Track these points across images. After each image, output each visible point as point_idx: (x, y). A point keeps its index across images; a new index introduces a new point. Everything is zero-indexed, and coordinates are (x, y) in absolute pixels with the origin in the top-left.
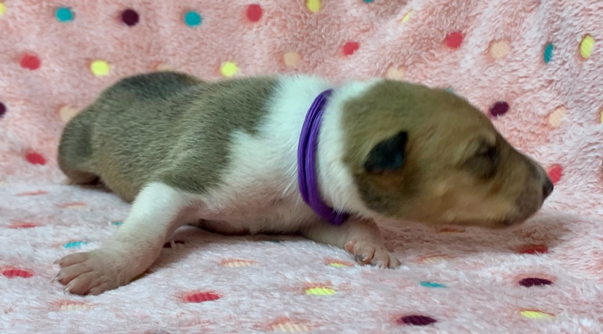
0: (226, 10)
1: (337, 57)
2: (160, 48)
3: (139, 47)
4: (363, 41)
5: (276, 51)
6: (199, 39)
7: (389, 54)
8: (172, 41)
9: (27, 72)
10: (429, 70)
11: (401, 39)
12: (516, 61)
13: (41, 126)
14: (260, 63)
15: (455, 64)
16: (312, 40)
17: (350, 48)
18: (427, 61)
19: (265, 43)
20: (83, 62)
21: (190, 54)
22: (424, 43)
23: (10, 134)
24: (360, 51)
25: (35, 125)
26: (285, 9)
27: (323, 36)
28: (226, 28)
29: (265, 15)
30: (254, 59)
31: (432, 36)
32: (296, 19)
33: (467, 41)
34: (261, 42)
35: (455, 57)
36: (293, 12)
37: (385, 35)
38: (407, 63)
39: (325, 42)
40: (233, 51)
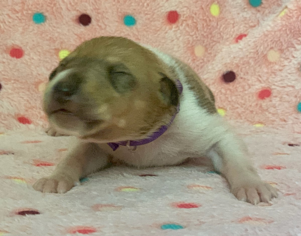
0: (153, 15)
1: (231, 45)
5: (189, 45)
9: (15, 60)
13: (26, 98)
14: (178, 54)
16: (214, 37)
19: (181, 39)
20: (53, 51)
26: (196, 14)
27: (222, 34)
28: (153, 28)
30: (173, 51)
32: (203, 22)
34: (178, 39)
36: (201, 17)
39: (223, 37)
40: (159, 46)
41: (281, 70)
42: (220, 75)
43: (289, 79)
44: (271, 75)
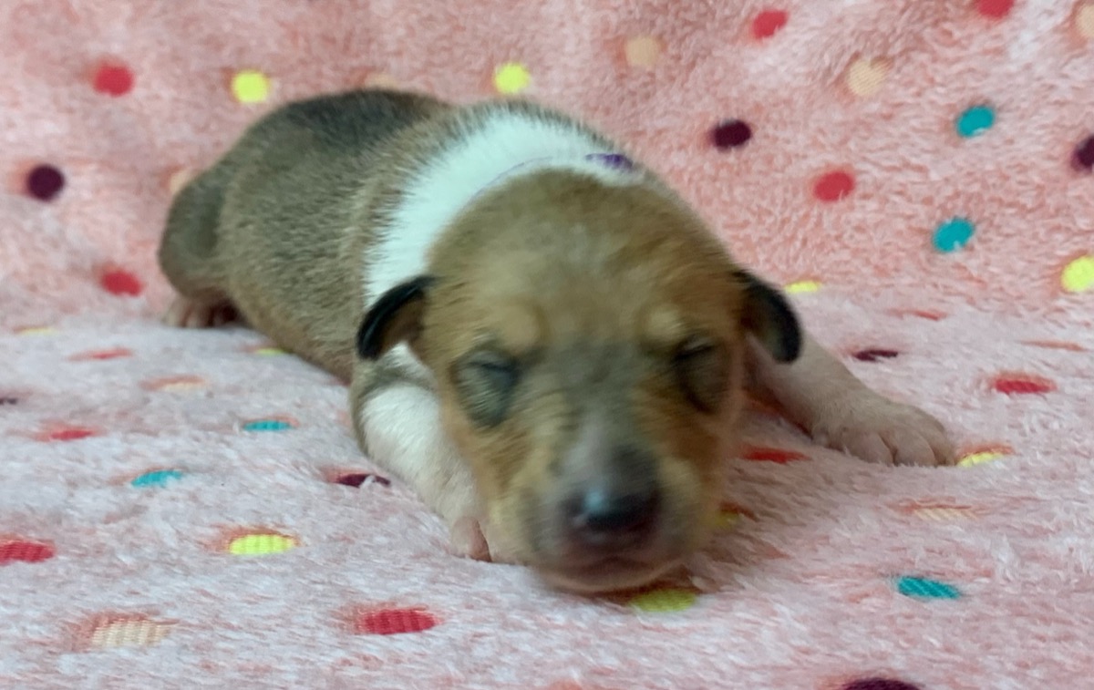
1: (739, 43)
2: (370, 41)
3: (328, 39)
4: (795, 7)
5: (609, 36)
6: (450, 18)
7: (853, 33)
8: (395, 25)
9: (108, 102)
10: (939, 66)
13: (132, 216)
14: (574, 63)
15: (999, 52)
16: (686, 10)
17: (768, 24)
18: (936, 47)
19: (585, 20)
20: (216, 76)
21: (431, 51)
22: (929, 8)
23: (72, 234)
24: (788, 28)
25: (121, 214)
30: (563, 54)
33: (1024, 2)
34: (577, 20)
35: (997, 37)
38: (891, 52)
39: (714, 13)
40: (518, 41)
41: (888, 117)
42: (708, 127)
43: (913, 145)
44: (854, 130)
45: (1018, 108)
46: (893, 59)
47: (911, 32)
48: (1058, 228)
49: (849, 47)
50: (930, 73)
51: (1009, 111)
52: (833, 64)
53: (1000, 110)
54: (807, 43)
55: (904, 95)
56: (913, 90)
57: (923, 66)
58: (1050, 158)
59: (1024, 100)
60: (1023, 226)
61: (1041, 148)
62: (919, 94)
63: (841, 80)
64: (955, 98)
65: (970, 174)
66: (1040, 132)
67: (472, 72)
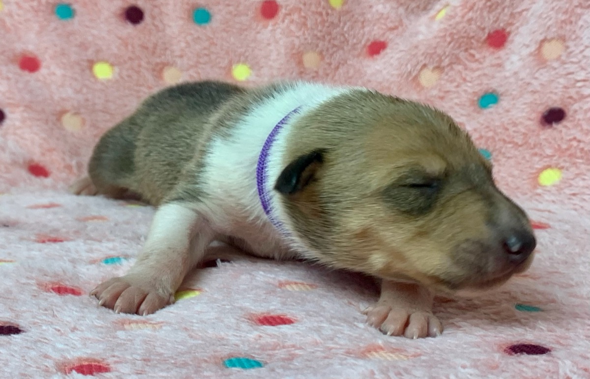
0: (238, 6)
1: (361, 58)
2: (166, 49)
3: (144, 47)
4: (391, 39)
5: (294, 51)
6: (209, 38)
7: (423, 54)
8: (180, 41)
9: (27, 76)
10: (467, 72)
11: (435, 37)
12: (572, 63)
13: (44, 135)
14: (276, 65)
15: (499, 65)
17: (376, 48)
18: (467, 62)
19: (281, 42)
20: (85, 64)
21: (198, 56)
22: (463, 42)
23: (11, 144)
24: (388, 50)
25: (36, 134)
26: (305, 4)
27: (346, 35)
28: (238, 26)
29: (282, 12)
30: (270, 60)
31: (472, 34)
32: (317, 16)
33: (512, 41)
34: (277, 42)
35: (499, 58)
36: (313, 8)
37: (417, 33)
38: (443, 64)
39: (348, 42)
40: (245, 52)
41: (442, 98)
43: (456, 112)
45: (511, 94)
46: (444, 68)
47: (453, 54)
48: (536, 154)
49: (421, 61)
50: (464, 75)
51: (506, 96)
52: (412, 70)
53: (502, 95)
54: (398, 59)
55: (450, 87)
56: (455, 84)
57: (460, 72)
58: (529, 119)
59: (514, 90)
60: (517, 153)
61: (524, 114)
62: (458, 86)
63: (416, 78)
64: (477, 89)
65: (487, 127)
66: (524, 106)
67: (220, 68)
